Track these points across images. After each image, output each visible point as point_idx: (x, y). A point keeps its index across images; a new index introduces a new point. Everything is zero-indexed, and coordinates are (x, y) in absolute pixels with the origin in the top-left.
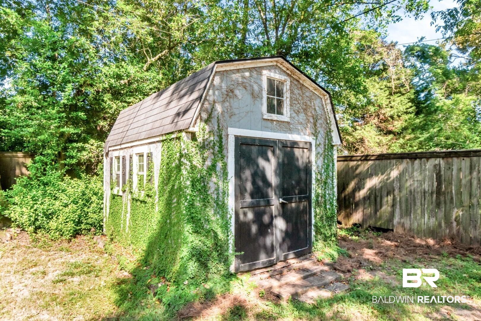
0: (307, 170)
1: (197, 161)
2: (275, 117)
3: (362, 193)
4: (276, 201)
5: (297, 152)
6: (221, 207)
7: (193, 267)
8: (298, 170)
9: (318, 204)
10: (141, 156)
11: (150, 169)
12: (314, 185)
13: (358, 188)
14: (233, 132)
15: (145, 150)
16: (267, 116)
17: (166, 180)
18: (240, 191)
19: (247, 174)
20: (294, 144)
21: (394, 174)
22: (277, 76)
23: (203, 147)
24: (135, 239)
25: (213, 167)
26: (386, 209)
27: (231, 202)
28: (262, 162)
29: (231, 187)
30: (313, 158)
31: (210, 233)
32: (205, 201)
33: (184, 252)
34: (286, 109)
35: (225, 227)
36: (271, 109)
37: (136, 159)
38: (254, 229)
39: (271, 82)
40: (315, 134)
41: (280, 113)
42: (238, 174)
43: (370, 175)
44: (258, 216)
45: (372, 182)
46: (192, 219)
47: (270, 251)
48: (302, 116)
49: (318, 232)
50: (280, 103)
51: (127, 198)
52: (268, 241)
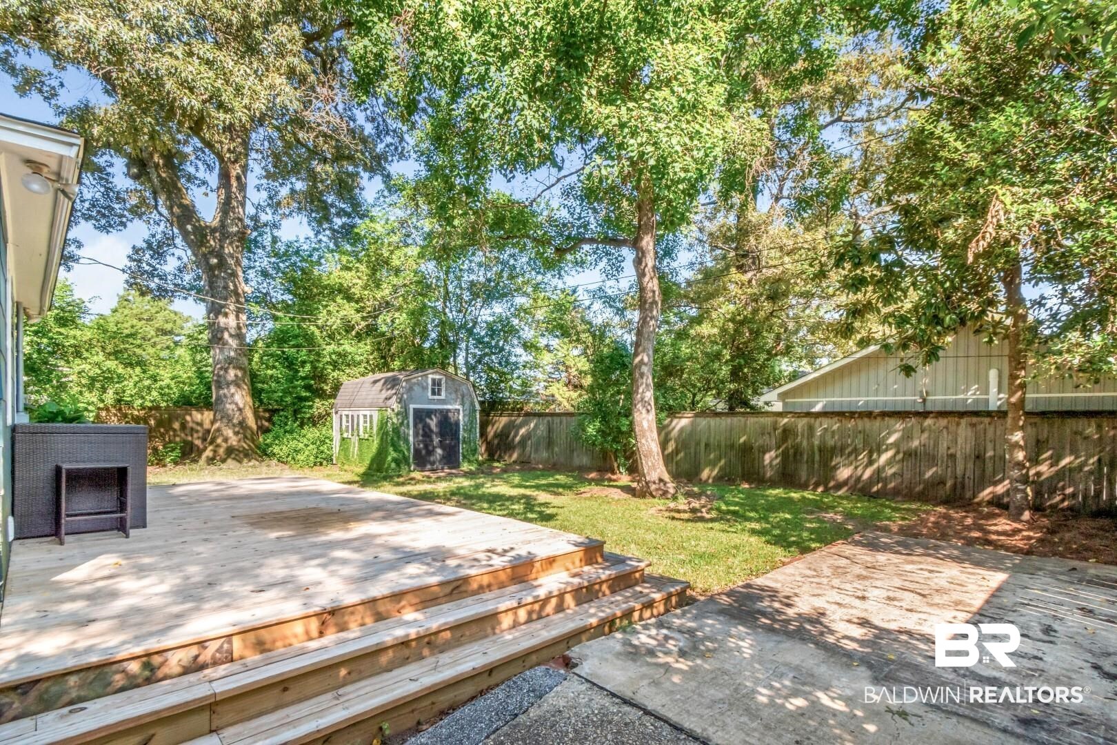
0: (457, 424)
1: (395, 420)
2: (436, 397)
3: (518, 439)
4: (436, 440)
5: (450, 415)
6: (406, 441)
7: (393, 465)
8: (451, 424)
9: (464, 442)
10: (365, 416)
11: (371, 422)
12: (461, 432)
13: (515, 436)
14: (412, 406)
15: (368, 413)
16: (431, 397)
17: (380, 428)
18: (416, 434)
19: (420, 426)
20: (448, 411)
21: (532, 425)
22: (437, 377)
23: (397, 414)
24: (361, 459)
25: (402, 424)
26: (528, 449)
27: (411, 439)
28: (428, 420)
29: (411, 432)
30: (461, 417)
31: (400, 451)
32: (399, 437)
33: (389, 458)
34: (443, 393)
35: (408, 450)
36: (434, 393)
37: (361, 419)
38: (424, 452)
39: (434, 380)
40: (463, 404)
41: (439, 394)
42: (415, 426)
43: (521, 426)
44: (426, 446)
45: (522, 431)
46: (393, 445)
47: (433, 463)
48: (453, 396)
49: (464, 457)
50: (439, 390)
51: (355, 439)
52: (432, 459)
